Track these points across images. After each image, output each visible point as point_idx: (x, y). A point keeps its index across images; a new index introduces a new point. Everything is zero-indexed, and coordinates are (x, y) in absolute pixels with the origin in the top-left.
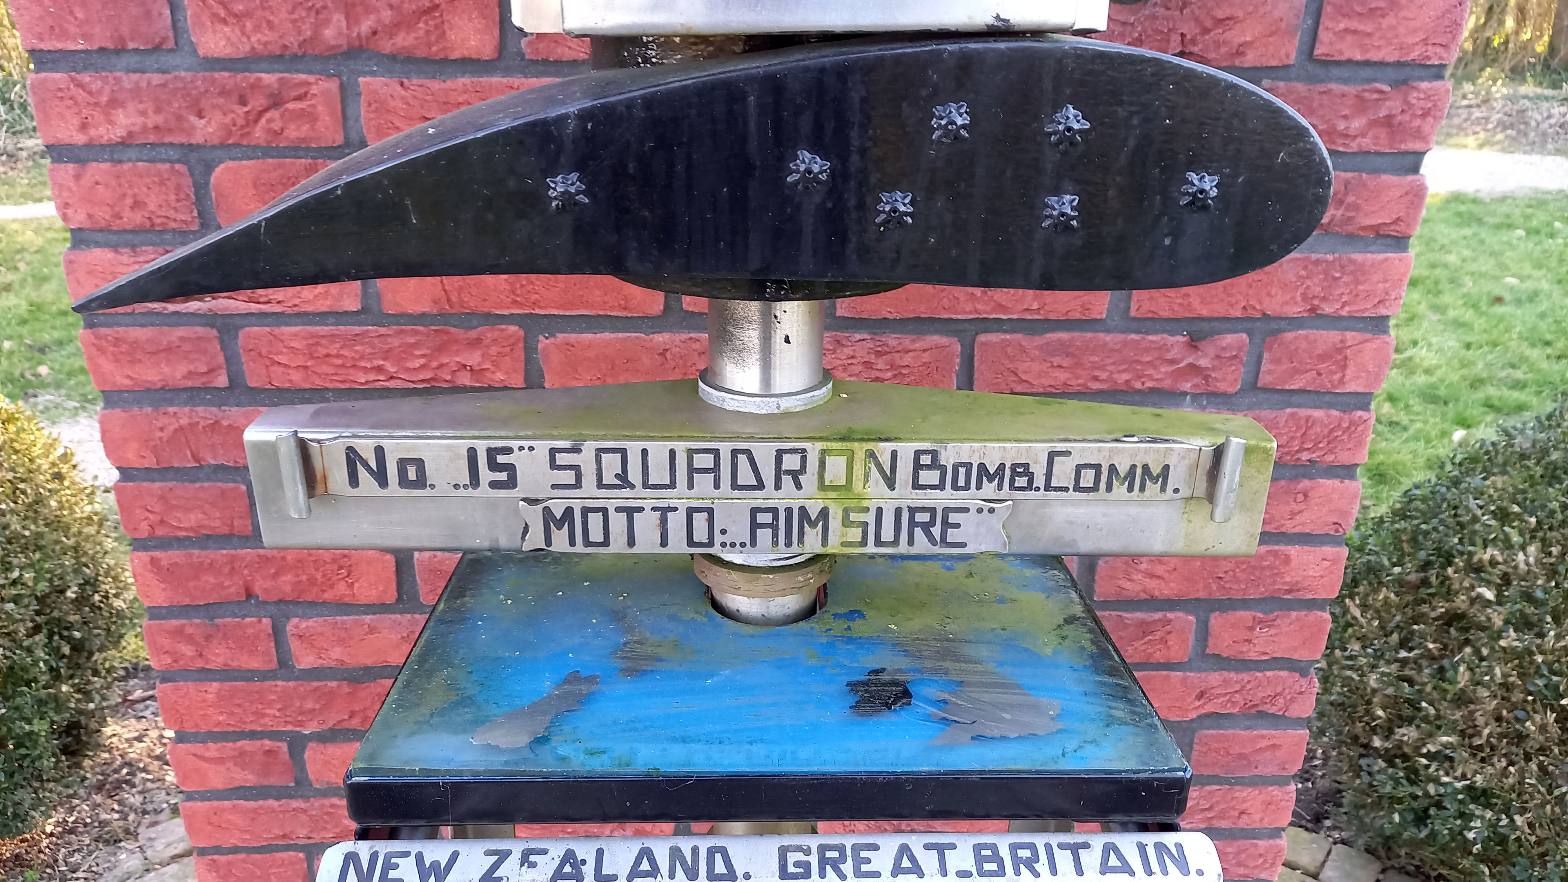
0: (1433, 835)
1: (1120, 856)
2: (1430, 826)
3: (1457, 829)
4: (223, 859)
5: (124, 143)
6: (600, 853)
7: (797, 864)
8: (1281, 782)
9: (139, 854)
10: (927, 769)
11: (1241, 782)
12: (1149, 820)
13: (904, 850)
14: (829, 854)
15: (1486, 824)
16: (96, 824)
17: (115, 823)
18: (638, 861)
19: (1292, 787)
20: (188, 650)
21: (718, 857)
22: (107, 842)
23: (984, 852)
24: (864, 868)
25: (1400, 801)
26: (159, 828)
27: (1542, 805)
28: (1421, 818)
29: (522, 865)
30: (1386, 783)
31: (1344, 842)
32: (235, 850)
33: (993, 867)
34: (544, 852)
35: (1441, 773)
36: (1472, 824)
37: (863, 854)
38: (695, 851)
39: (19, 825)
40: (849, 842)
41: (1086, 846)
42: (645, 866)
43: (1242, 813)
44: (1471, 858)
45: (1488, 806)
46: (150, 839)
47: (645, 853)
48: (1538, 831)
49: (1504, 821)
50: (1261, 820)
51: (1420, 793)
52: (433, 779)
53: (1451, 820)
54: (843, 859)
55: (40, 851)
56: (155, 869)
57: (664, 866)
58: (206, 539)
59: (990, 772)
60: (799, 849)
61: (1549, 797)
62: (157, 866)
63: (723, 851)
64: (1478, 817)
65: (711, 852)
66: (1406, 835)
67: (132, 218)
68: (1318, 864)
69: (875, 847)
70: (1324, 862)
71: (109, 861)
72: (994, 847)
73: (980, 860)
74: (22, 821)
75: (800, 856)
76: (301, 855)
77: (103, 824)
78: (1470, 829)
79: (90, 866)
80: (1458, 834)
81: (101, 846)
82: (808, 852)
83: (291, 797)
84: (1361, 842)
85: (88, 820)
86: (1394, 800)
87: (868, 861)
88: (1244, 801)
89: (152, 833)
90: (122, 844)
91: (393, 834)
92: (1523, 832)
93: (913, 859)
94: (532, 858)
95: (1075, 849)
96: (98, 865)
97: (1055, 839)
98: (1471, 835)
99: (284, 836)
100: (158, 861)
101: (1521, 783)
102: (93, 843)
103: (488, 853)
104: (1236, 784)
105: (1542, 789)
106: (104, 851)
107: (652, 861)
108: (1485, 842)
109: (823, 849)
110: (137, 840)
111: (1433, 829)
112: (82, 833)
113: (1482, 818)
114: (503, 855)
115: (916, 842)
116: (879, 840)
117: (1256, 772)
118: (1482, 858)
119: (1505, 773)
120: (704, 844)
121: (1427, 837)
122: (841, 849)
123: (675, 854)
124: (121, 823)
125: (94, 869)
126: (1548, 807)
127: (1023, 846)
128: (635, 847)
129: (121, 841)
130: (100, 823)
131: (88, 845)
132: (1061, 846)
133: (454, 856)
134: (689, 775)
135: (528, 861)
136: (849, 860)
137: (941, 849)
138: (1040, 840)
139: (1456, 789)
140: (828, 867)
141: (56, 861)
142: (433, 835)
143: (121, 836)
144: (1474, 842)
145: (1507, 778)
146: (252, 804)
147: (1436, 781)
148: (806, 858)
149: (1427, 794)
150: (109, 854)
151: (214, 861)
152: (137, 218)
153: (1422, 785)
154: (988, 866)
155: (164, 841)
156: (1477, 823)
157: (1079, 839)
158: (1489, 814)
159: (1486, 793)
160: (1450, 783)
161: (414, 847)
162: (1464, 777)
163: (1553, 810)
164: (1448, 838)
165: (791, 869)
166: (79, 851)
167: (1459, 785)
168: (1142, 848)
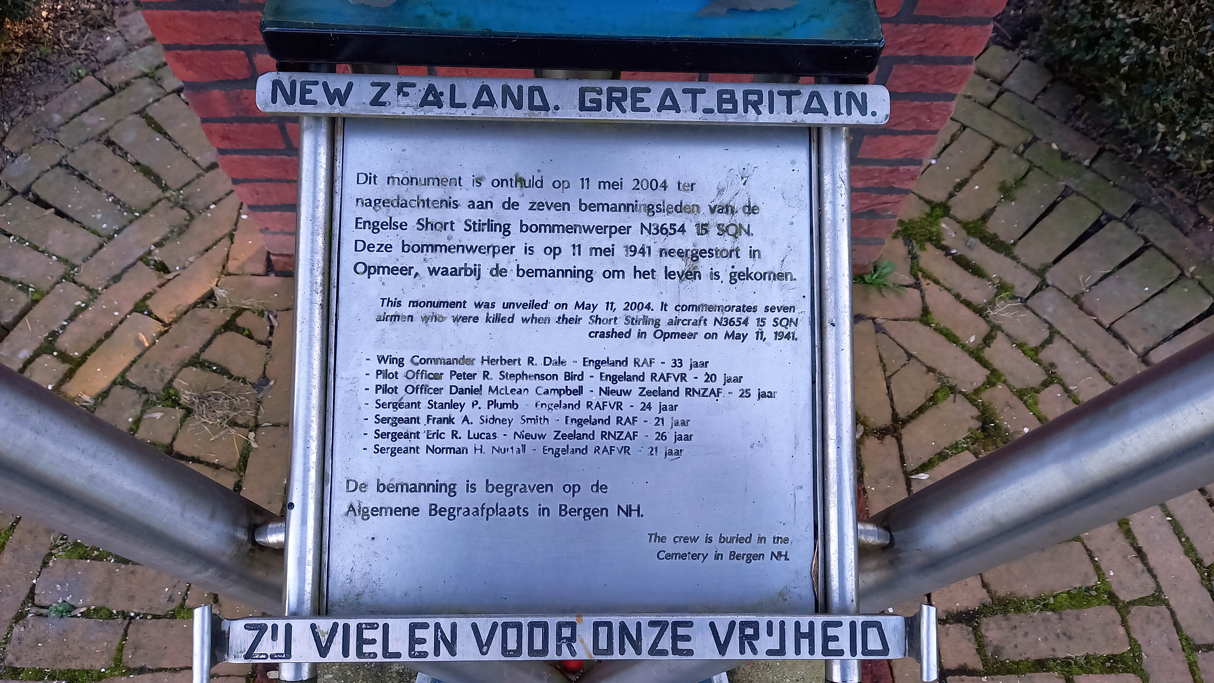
0: (1096, 58)
1: (821, 102)
2: (1096, 51)
3: (1115, 55)
4: (185, 53)
6: (453, 88)
7: (592, 101)
8: (982, 22)
9: (120, 38)
10: (690, 36)
11: (953, 22)
12: (847, 75)
13: (668, 93)
14: (615, 95)
15: (1138, 52)
16: (80, 12)
17: (94, 12)
18: (480, 95)
19: (991, 26)
21: (536, 94)
22: (92, 27)
23: (724, 96)
24: (639, 105)
25: (1080, 31)
26: (129, 17)
27: (1186, 39)
28: (1091, 44)
29: (399, 94)
30: (1075, 17)
31: (1031, 59)
32: (192, 47)
33: (730, 106)
34: (413, 85)
35: (1120, 10)
36: (1128, 52)
37: (639, 95)
38: (520, 88)
39: (21, 12)
40: (629, 86)
41: (798, 93)
42: (485, 98)
43: (947, 45)
44: (1117, 76)
45: (1145, 38)
46: (125, 26)
47: (485, 89)
48: (1174, 58)
49: (1153, 49)
50: (960, 51)
51: (1098, 26)
52: (326, 31)
53: (1113, 47)
54: (624, 98)
55: (44, 32)
56: (135, 49)
57: (498, 99)
59: (736, 39)
60: (593, 90)
61: (1193, 33)
62: (137, 47)
63: (540, 90)
64: (1134, 47)
65: (531, 90)
66: (1076, 57)
68: (1005, 74)
69: (648, 91)
70: (1011, 72)
71: (100, 42)
72: (732, 93)
73: (721, 101)
74: (23, 9)
75: (594, 95)
76: (242, 53)
77: (85, 12)
78: (1125, 55)
79: (86, 46)
80: (1114, 59)
81: (89, 29)
82: (600, 92)
83: (224, 9)
84: (1043, 59)
85: (72, 9)
86: (1076, 29)
87: (642, 100)
88: (951, 36)
89: (125, 20)
90: (105, 29)
91: (304, 68)
92: (1162, 60)
93: (673, 99)
94: (405, 89)
95: (789, 95)
96: (92, 44)
97: (776, 88)
98: (1123, 60)
99: (226, 38)
100: (136, 43)
101: (1178, 21)
102: (83, 28)
103: (374, 84)
104: (948, 23)
105: (1191, 27)
106: (92, 34)
107: (490, 95)
108: (1132, 66)
109: (610, 90)
110: (115, 26)
111: (1097, 54)
112: (71, 19)
113: (1137, 47)
114: (385, 87)
115: (677, 88)
116: (652, 86)
117: (965, 14)
118: (1125, 77)
119: (1169, 13)
120: (526, 85)
121: (1091, 59)
122: (624, 91)
123: (506, 90)
124: (99, 12)
125: (90, 47)
126: (1190, 41)
127: (752, 92)
128: (477, 84)
129: (103, 26)
130: (82, 11)
131: (79, 28)
132: (780, 93)
133: (350, 86)
134: (513, 35)
135: (402, 91)
136: (629, 99)
137: (694, 93)
138: (765, 89)
139: (1126, 24)
140: (613, 103)
141: (59, 40)
142: (332, 70)
143: (102, 22)
144: (1124, 65)
145: (1169, 17)
146: (195, 14)
147: (1113, 17)
148: (598, 97)
149: (1103, 27)
150: (98, 37)
151: (178, 54)
153: (1102, 19)
154: (726, 106)
155: (135, 27)
156: (1131, 52)
157: (794, 88)
158: (1143, 45)
159: (1148, 28)
160: (1124, 19)
161: (321, 78)
162: (1136, 14)
163: (1192, 44)
164: (1106, 61)
165: (588, 104)
166: (74, 32)
167: (1129, 21)
168: (837, 95)
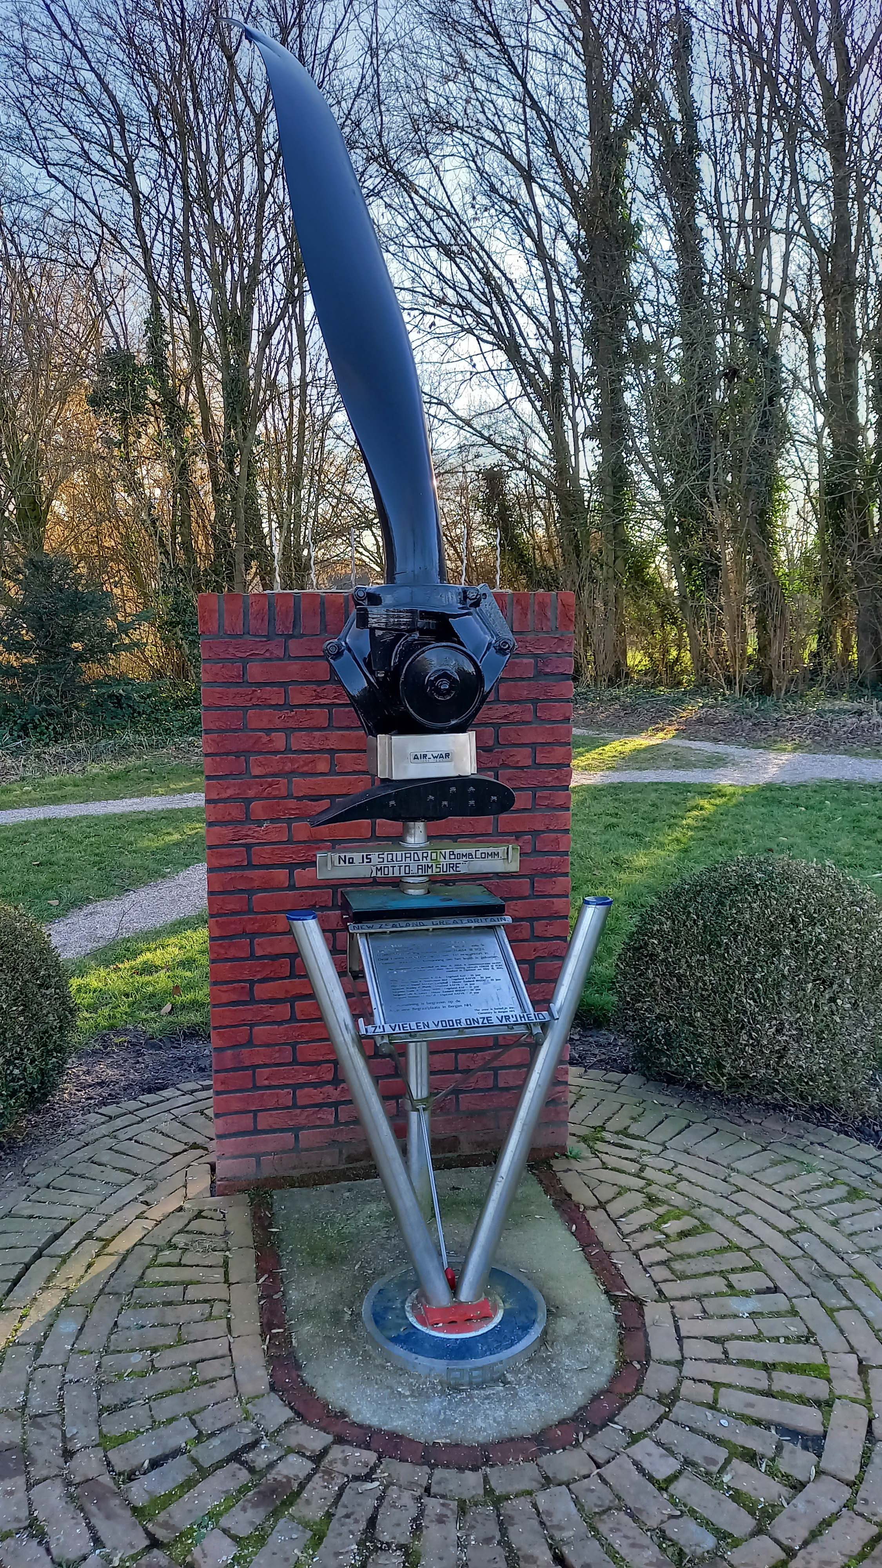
5: (228, 798)
20: (223, 952)
58: (234, 913)
67: (228, 818)
152: (229, 818)
